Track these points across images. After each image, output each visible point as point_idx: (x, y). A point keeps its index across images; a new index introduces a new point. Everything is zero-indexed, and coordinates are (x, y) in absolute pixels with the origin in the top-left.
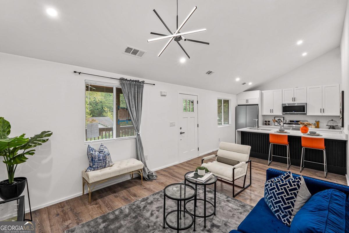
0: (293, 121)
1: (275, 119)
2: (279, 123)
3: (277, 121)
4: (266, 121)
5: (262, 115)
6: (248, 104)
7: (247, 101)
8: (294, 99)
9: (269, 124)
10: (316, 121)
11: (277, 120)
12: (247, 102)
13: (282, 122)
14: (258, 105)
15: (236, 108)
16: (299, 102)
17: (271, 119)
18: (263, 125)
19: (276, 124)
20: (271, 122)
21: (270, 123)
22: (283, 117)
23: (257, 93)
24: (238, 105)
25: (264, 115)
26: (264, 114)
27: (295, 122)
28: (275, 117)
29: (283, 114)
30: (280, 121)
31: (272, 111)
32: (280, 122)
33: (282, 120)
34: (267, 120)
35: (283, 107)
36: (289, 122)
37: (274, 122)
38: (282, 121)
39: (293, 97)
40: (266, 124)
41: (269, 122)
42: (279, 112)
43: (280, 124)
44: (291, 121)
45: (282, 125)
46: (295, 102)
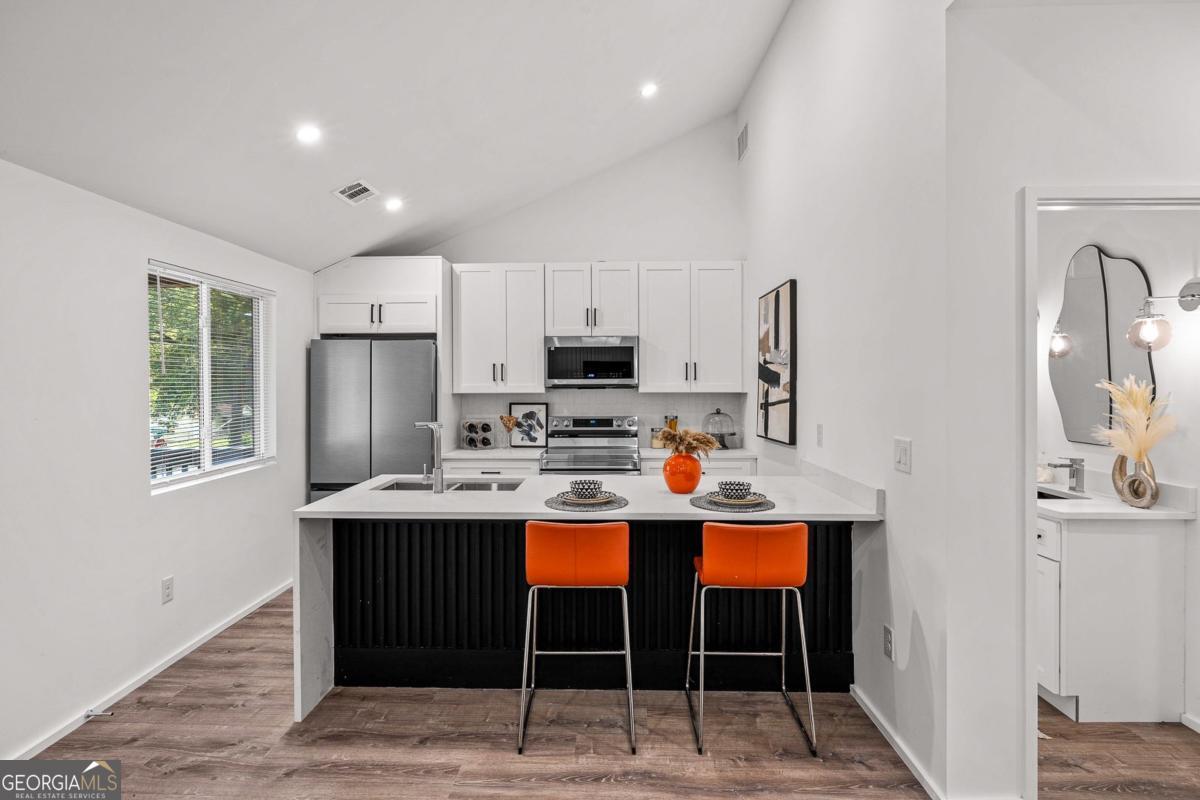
0: (585, 422)
1: (513, 414)
2: (528, 435)
3: (519, 425)
4: (472, 428)
5: (454, 395)
6: (384, 329)
7: (376, 312)
8: (592, 317)
9: (486, 442)
10: (666, 417)
11: (520, 420)
12: (376, 318)
13: (542, 427)
14: (433, 336)
15: (309, 353)
16: (607, 334)
17: (492, 415)
18: (459, 447)
19: (517, 437)
20: (498, 432)
21: (488, 435)
22: (547, 404)
23: (429, 269)
24: (326, 337)
25: (462, 396)
26: (464, 388)
27: (593, 425)
28: (514, 401)
29: (548, 388)
30: (534, 423)
32: (531, 427)
33: (542, 416)
34: (476, 418)
35: (549, 351)
36: (571, 428)
37: (509, 430)
38: (543, 422)
39: (589, 308)
40: (472, 443)
41: (486, 428)
42: (530, 378)
43: (534, 439)
44: (577, 422)
45: (541, 441)
46: (597, 331)
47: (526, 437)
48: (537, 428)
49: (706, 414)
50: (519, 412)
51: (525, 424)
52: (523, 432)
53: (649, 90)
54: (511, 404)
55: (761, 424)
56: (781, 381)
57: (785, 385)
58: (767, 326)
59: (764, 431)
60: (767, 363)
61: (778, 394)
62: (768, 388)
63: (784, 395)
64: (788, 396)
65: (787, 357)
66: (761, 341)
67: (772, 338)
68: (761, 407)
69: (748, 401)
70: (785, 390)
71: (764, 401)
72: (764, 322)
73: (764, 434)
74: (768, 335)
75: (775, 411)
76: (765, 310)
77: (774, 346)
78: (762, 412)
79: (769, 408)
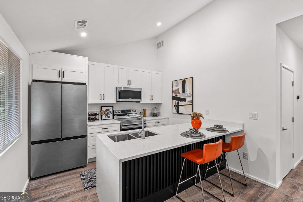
0: (124, 111)
1: (102, 110)
2: (107, 115)
3: (104, 113)
4: (92, 115)
5: (88, 104)
6: (64, 80)
7: (61, 74)
8: (129, 82)
9: (96, 119)
10: (144, 109)
12: (61, 76)
13: (111, 113)
15: (29, 88)
16: (134, 86)
17: (97, 111)
19: (104, 117)
22: (113, 107)
27: (126, 112)
29: (117, 102)
30: (109, 112)
31: (102, 97)
32: (108, 113)
33: (111, 110)
35: (119, 91)
36: (121, 113)
37: (102, 115)
39: (128, 80)
40: (93, 119)
41: (96, 114)
42: (111, 99)
43: (109, 117)
44: (122, 111)
45: (111, 117)
46: (130, 86)
47: (107, 117)
48: (110, 113)
49: (152, 108)
50: (104, 109)
51: (106, 112)
52: (106, 115)
53: (159, 24)
54: (101, 107)
55: (175, 110)
56: (186, 100)
57: (189, 101)
58: (178, 88)
59: (177, 112)
60: (178, 96)
61: (185, 103)
62: (179, 102)
63: (189, 103)
64: (191, 104)
65: (190, 95)
66: (174, 91)
67: (181, 91)
68: (175, 106)
69: (162, 105)
70: (190, 102)
71: (176, 105)
72: (176, 87)
73: (176, 112)
74: (178, 90)
75: (183, 107)
76: (176, 84)
77: (182, 92)
78: (175, 107)
79: (179, 106)
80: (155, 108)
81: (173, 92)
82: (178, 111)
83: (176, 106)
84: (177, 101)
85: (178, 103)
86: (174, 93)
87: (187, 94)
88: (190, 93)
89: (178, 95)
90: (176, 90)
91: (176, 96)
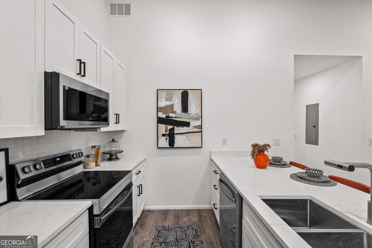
55: (164, 142)
56: (191, 125)
57: (196, 126)
58: (171, 103)
59: (169, 145)
60: (172, 117)
61: (188, 129)
62: (174, 128)
63: (195, 130)
64: (200, 130)
65: (197, 116)
66: (161, 108)
67: (178, 108)
68: (163, 135)
69: (125, 134)
70: (197, 128)
71: (168, 133)
72: (166, 101)
73: (169, 147)
74: (172, 106)
75: (184, 137)
76: (167, 95)
77: (181, 111)
78: (165, 138)
79: (175, 135)
80: (113, 140)
81: (158, 109)
82: (172, 144)
83: (167, 135)
84: (170, 127)
85: (172, 130)
86: (160, 111)
87: (191, 115)
88: (198, 114)
89: (171, 115)
90: (166, 107)
91: (168, 117)
